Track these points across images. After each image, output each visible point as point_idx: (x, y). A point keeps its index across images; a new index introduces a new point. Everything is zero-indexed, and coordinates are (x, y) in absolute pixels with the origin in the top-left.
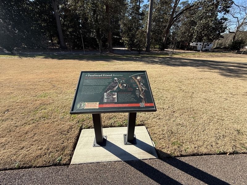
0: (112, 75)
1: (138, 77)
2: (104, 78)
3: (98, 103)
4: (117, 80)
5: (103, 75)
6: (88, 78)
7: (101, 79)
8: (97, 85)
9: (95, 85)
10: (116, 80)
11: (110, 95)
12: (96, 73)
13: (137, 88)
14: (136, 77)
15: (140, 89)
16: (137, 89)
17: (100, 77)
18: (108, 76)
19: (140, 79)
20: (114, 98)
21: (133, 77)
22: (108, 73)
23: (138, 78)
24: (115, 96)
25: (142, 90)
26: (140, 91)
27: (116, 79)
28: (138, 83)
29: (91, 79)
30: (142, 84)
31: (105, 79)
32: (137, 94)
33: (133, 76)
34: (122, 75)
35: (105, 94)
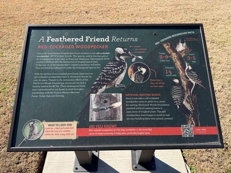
0: (110, 39)
1: (180, 44)
2: (89, 47)
3: (75, 124)
4: (123, 55)
5: (85, 39)
6: (46, 47)
7: (80, 50)
8: (70, 71)
9: (65, 71)
10: (119, 55)
11: (106, 102)
12: (66, 32)
13: (177, 81)
14: (173, 44)
15: (184, 83)
16: (175, 84)
17: (79, 43)
18: (98, 40)
19: (186, 51)
20: (115, 110)
21: (165, 45)
22: (99, 31)
23: (181, 47)
24: (118, 105)
25: (190, 85)
26: (183, 88)
27: (120, 50)
28: (178, 64)
29: (55, 50)
30: (190, 68)
31: (91, 50)
32: (175, 97)
33: (166, 42)
34: (136, 40)
35: (93, 96)
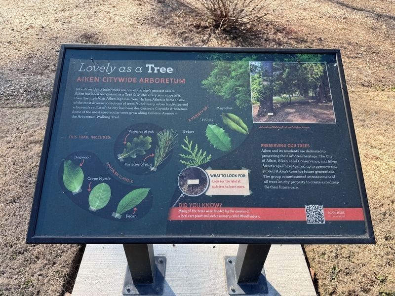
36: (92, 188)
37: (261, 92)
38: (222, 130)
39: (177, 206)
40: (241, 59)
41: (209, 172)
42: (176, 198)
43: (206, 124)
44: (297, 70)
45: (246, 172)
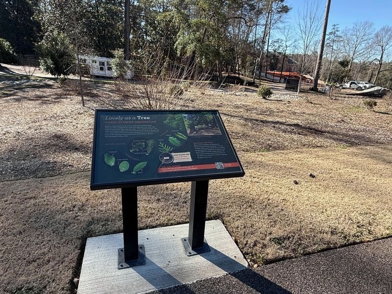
36: (120, 163)
37: (189, 125)
38: (176, 139)
39: (161, 167)
40: (179, 114)
41: (173, 154)
42: (160, 164)
43: (168, 137)
44: (203, 117)
45: (189, 153)
